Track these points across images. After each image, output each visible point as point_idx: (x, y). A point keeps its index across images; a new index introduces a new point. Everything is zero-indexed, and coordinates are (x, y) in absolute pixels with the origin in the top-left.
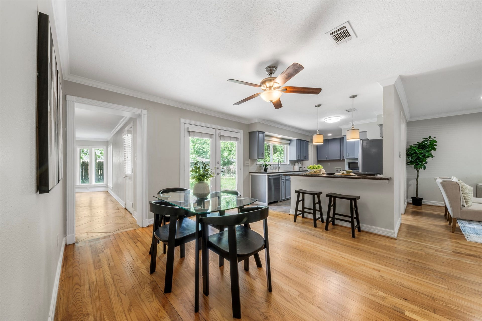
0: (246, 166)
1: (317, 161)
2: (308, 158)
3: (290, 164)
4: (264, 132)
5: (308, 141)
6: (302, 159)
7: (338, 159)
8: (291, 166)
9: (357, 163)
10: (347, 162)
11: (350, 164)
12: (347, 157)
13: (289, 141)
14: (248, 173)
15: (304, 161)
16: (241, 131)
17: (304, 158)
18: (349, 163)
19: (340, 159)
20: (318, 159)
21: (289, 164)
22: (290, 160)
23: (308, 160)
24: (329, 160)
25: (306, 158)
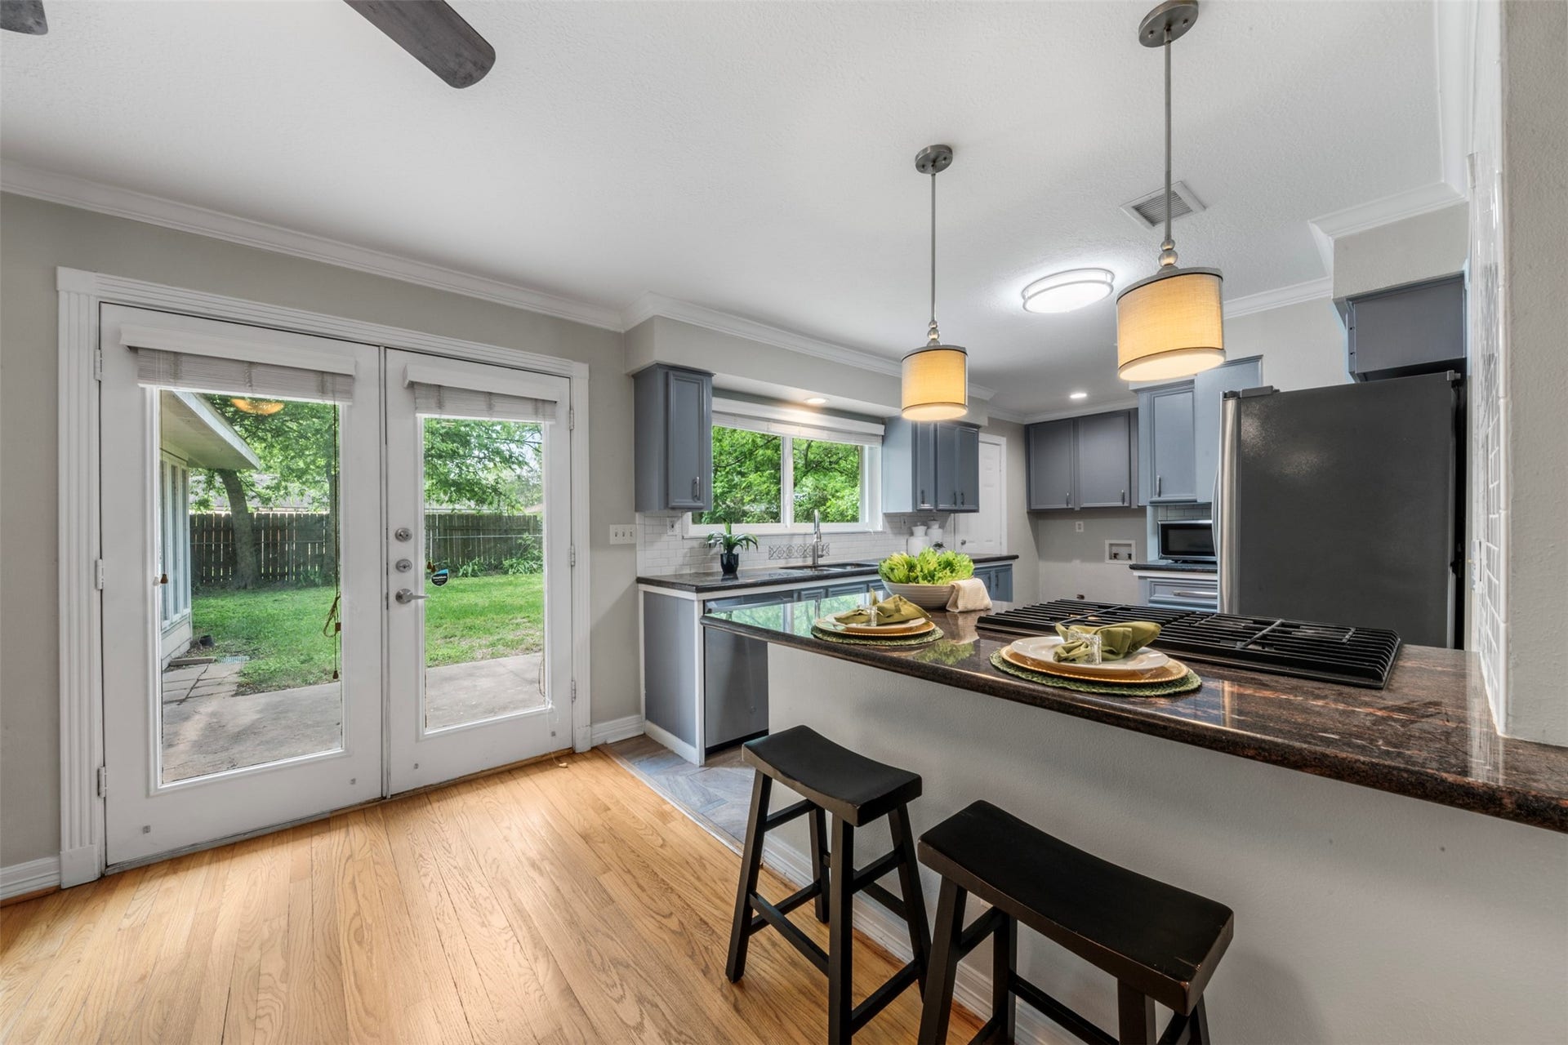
0: (613, 545)
1: (1026, 515)
2: (977, 503)
3: (888, 530)
4: (709, 375)
5: (977, 427)
6: (941, 506)
7: (1120, 504)
8: (891, 536)
9: (1209, 527)
10: (1151, 522)
11: (1172, 533)
12: (1156, 498)
13: (883, 427)
14: (626, 582)
15: (962, 516)
16: (575, 364)
17: (955, 503)
18: (1165, 531)
19: (1126, 504)
20: (1034, 507)
21: (880, 528)
22: (885, 512)
23: (976, 511)
24: (1077, 509)
25: (963, 503)
